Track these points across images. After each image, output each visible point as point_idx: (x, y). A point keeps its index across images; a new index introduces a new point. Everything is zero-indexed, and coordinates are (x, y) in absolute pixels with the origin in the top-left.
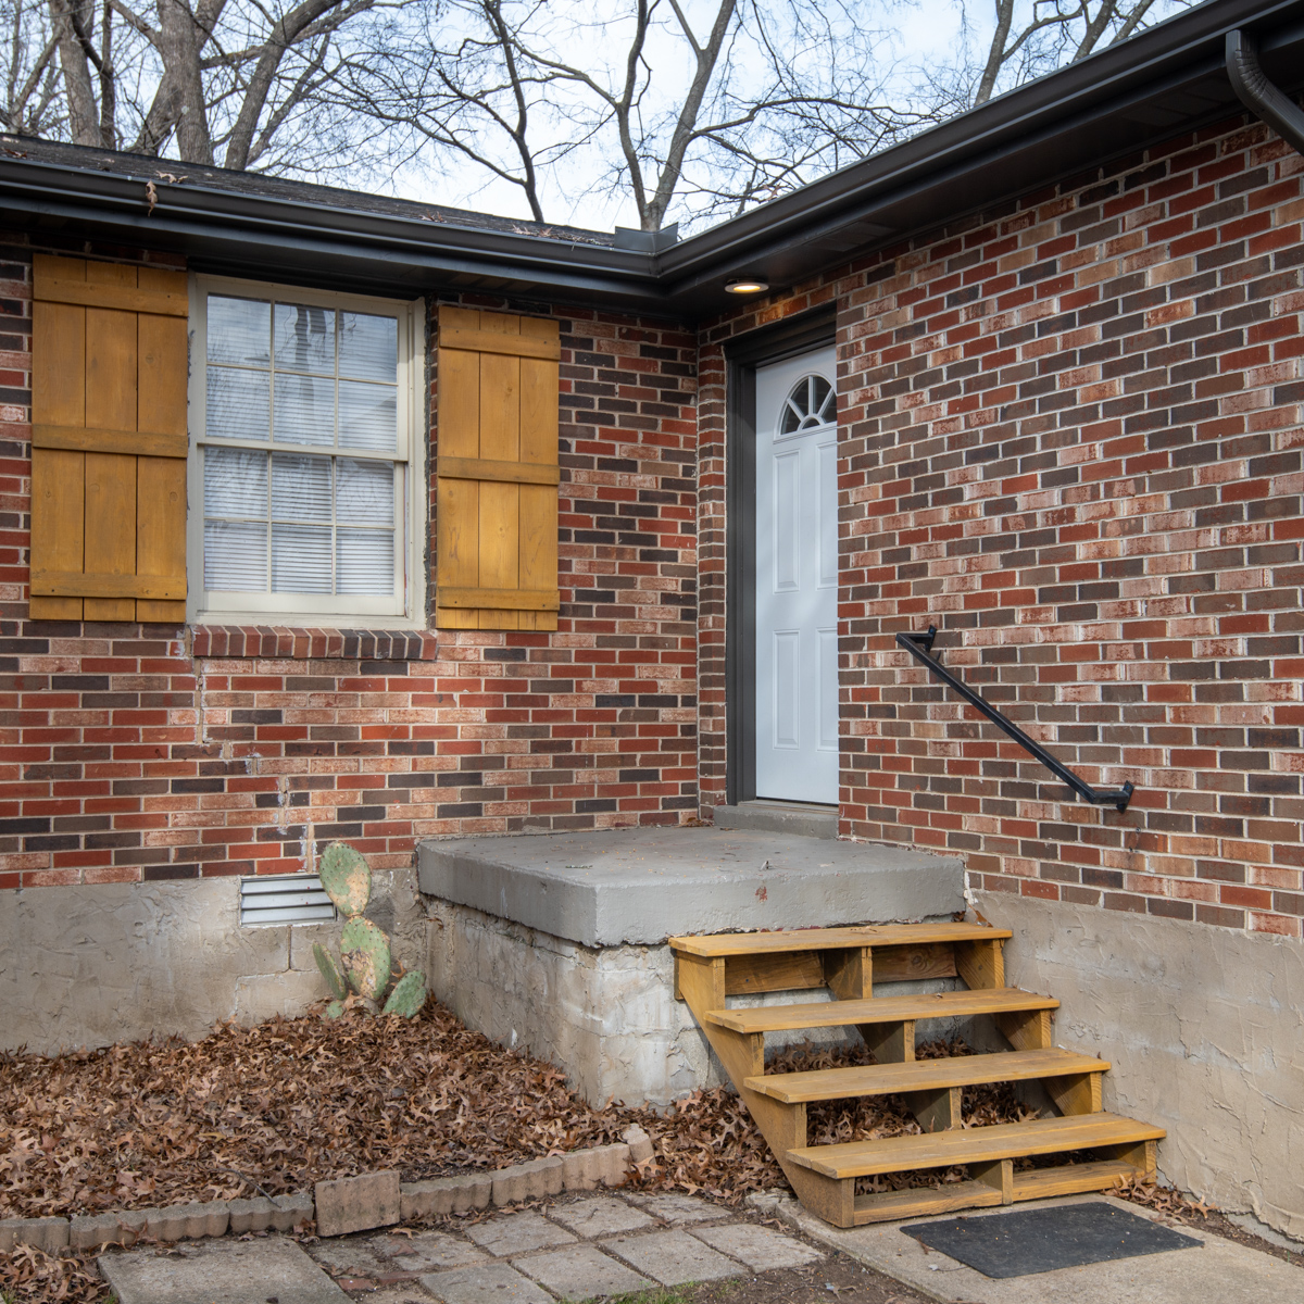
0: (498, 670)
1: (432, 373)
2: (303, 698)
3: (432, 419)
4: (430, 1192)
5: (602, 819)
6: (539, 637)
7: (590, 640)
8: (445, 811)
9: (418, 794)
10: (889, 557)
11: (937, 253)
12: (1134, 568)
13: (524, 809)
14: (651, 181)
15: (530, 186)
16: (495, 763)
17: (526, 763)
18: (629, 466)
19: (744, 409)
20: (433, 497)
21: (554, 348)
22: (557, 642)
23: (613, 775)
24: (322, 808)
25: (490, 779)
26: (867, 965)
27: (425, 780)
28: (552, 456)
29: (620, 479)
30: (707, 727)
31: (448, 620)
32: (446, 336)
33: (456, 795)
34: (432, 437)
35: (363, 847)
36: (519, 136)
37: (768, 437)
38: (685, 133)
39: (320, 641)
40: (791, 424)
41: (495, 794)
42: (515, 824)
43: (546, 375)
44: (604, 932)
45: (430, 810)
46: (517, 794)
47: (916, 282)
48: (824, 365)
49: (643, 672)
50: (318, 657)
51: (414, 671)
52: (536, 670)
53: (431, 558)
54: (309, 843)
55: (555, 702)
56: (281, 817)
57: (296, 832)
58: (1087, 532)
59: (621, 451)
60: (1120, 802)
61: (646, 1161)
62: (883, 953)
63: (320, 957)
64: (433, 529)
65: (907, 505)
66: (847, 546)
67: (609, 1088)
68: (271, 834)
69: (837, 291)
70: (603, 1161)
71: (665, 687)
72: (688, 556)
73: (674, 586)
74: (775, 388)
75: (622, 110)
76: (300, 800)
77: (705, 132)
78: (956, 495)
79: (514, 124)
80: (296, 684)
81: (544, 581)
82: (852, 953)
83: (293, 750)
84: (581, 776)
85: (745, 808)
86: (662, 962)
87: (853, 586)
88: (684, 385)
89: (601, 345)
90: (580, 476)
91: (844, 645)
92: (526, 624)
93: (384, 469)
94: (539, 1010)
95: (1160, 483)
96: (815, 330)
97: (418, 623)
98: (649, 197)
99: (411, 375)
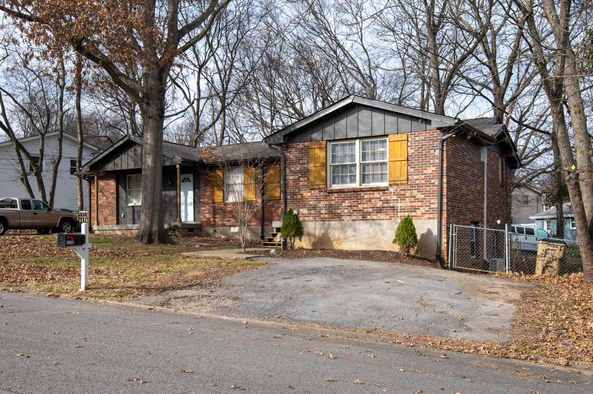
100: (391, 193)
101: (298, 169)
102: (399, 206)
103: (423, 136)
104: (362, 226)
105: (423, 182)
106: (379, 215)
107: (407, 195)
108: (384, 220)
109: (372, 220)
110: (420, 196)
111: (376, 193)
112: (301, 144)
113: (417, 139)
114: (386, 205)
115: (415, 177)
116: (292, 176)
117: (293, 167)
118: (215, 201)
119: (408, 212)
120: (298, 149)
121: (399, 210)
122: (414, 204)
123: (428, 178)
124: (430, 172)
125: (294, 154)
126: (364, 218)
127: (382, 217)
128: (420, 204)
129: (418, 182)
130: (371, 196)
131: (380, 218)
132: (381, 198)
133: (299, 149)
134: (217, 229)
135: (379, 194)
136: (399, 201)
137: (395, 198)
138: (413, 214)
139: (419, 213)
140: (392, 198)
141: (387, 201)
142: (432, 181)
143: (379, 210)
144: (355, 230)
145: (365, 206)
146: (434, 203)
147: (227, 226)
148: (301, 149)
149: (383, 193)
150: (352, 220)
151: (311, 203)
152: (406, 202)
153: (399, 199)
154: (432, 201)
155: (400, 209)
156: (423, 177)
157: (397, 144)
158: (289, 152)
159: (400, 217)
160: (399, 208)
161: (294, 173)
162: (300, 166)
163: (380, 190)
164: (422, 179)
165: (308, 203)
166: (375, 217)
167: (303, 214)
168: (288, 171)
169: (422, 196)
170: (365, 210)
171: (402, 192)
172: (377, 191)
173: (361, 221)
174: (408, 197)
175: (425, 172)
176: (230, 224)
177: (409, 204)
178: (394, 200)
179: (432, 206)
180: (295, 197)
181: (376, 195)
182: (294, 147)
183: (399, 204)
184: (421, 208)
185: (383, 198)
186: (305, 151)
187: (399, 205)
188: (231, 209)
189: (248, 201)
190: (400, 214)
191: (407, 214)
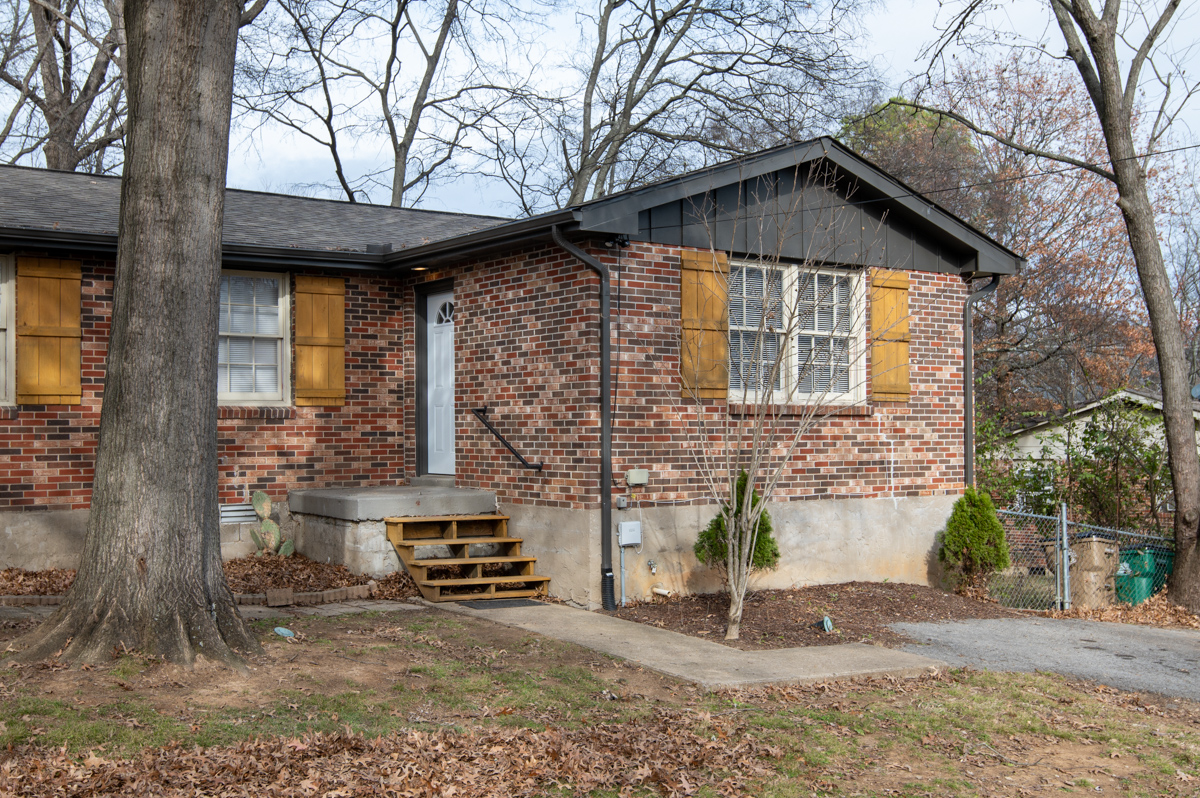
0: (321, 422)
1: (293, 303)
2: (243, 434)
3: (293, 321)
4: (303, 596)
5: (364, 483)
6: (337, 409)
7: (359, 409)
8: (299, 479)
9: (288, 472)
10: (472, 379)
11: (487, 266)
12: (542, 388)
13: (331, 478)
15: (333, 147)
16: (320, 460)
17: (332, 460)
18: (374, 337)
19: (422, 313)
20: (294, 352)
21: (343, 290)
22: (344, 410)
23: (368, 465)
24: (251, 478)
25: (317, 466)
26: (454, 527)
27: (291, 467)
28: (341, 334)
29: (370, 342)
30: (407, 445)
31: (301, 402)
32: (299, 287)
33: (304, 473)
34: (293, 329)
35: (269, 493)
36: (328, 122)
37: (432, 326)
39: (250, 412)
40: (440, 320)
41: (320, 472)
42: (328, 485)
43: (340, 301)
44: (361, 516)
45: (293, 479)
46: (329, 472)
47: (480, 275)
48: (450, 298)
49: (380, 422)
50: (249, 418)
51: (286, 423)
52: (336, 422)
53: (293, 376)
54: (246, 492)
55: (344, 435)
56: (235, 481)
57: (241, 487)
58: (530, 374)
59: (371, 331)
60: (539, 468)
61: (375, 590)
62: (460, 524)
63: (253, 534)
64: (294, 365)
65: (478, 359)
66: (458, 374)
67: (363, 569)
68: (232, 488)
69: (454, 273)
70: (360, 590)
71: (390, 428)
72: (400, 374)
73: (394, 386)
74: (435, 304)
75: (384, 94)
76: (243, 474)
77: (431, 104)
78: (492, 357)
79: (325, 115)
80: (241, 429)
81: (339, 385)
82: (450, 523)
83: (240, 455)
84: (355, 465)
85: (423, 477)
86: (382, 527)
87: (460, 389)
88: (397, 302)
89: (362, 287)
90: (353, 342)
91: (457, 412)
92: (332, 403)
93: (274, 341)
94: (338, 547)
95: (551, 359)
96: (446, 286)
97: (288, 403)
98: (400, 141)
99: (284, 303)
100: (876, 424)
101: (646, 329)
102: (892, 460)
103: (935, 284)
104: (823, 516)
105: (936, 400)
106: (851, 482)
107: (908, 431)
108: (861, 497)
109: (838, 497)
110: (931, 436)
111: (845, 422)
112: (654, 248)
113: (924, 289)
114: (865, 457)
115: (922, 387)
116: (627, 350)
117: (630, 321)
119: (909, 475)
120: (645, 264)
121: (892, 472)
122: (920, 456)
123: (944, 394)
124: (948, 377)
125: (632, 277)
126: (822, 494)
127: (858, 491)
128: (930, 455)
129: (926, 400)
130: (836, 431)
131: (853, 493)
132: (855, 438)
133: (650, 264)
135: (853, 425)
136: (892, 447)
137: (883, 437)
138: (919, 481)
139: (928, 478)
140: (878, 437)
141: (870, 446)
142: (952, 400)
143: (858, 469)
144: (804, 526)
145: (822, 458)
146: (954, 455)
148: (657, 264)
149: (860, 424)
150: (792, 499)
151: (685, 444)
152: (905, 451)
153: (892, 441)
154: (952, 449)
155: (895, 469)
156: (935, 387)
157: (890, 295)
158: (620, 269)
159: (896, 488)
160: (892, 465)
161: (637, 341)
162: (652, 320)
163: (855, 416)
164: (935, 394)
165: (677, 446)
166: (843, 490)
167: (664, 481)
168: (614, 334)
169: (936, 435)
170: (822, 470)
171: (898, 424)
172: (847, 416)
173: (811, 503)
174: (908, 437)
175: (939, 375)
177: (912, 456)
178: (882, 444)
179: (953, 461)
180: (637, 423)
181: (849, 426)
182: (634, 255)
183: (892, 454)
184: (933, 466)
185: (860, 438)
186: (669, 273)
187: (892, 457)
189: (40, 407)
190: (894, 482)
191: (907, 481)
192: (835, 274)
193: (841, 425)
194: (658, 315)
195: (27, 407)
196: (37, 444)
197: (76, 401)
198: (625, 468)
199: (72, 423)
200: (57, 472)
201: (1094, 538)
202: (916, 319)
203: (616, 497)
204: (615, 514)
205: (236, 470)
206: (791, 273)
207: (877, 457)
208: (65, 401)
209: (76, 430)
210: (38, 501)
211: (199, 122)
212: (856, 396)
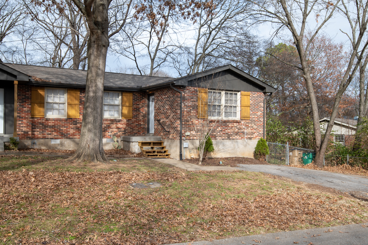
0: (128, 122)
1: (122, 98)
2: (111, 124)
3: (122, 101)
4: (121, 156)
5: (136, 135)
6: (131, 119)
7: (135, 120)
8: (123, 134)
10: (158, 114)
11: (161, 91)
12: (169, 116)
13: (129, 134)
14: (152, 56)
15: (136, 61)
16: (127, 130)
17: (130, 130)
18: (139, 105)
19: (149, 100)
20: (122, 108)
21: (132, 95)
22: (132, 120)
23: (137, 131)
24: (113, 133)
25: (126, 131)
26: (152, 143)
27: (121, 131)
28: (132, 104)
29: (138, 106)
30: (145, 127)
31: (123, 118)
32: (123, 95)
33: (123, 132)
34: (122, 103)
35: (116, 136)
36: (134, 55)
37: (151, 103)
38: (157, 50)
39: (113, 120)
40: (152, 101)
41: (127, 132)
42: (129, 135)
43: (131, 97)
44: (133, 141)
45: (121, 134)
46: (129, 132)
47: (159, 93)
48: (153, 97)
49: (140, 122)
51: (120, 122)
52: (130, 122)
53: (122, 113)
54: (112, 136)
55: (132, 125)
57: (111, 135)
58: (167, 113)
59: (138, 103)
60: (169, 132)
61: (135, 155)
62: (153, 143)
63: (113, 145)
64: (122, 110)
65: (159, 110)
66: (155, 113)
67: (133, 151)
68: (109, 135)
69: (154, 92)
70: (133, 155)
71: (142, 124)
72: (144, 112)
73: (143, 115)
74: (151, 98)
75: (148, 47)
76: (111, 133)
77: (159, 49)
78: (161, 109)
79: (134, 54)
81: (131, 115)
82: (151, 143)
83: (111, 129)
84: (134, 131)
85: (148, 134)
86: (137, 143)
87: (155, 116)
88: (144, 98)
89: (136, 94)
90: (134, 106)
91: (155, 120)
92: (130, 118)
93: (118, 105)
94: (129, 147)
95: (171, 110)
96: (153, 94)
97: (121, 118)
98: (152, 58)
99: (120, 97)
100: (242, 124)
101: (190, 104)
103: (257, 95)
104: (228, 143)
105: (256, 119)
106: (236, 136)
107: (249, 126)
109: (233, 139)
110: (255, 127)
111: (235, 123)
112: (192, 88)
113: (254, 96)
114: (239, 131)
115: (253, 116)
116: (186, 108)
118: (35, 116)
120: (190, 91)
122: (252, 131)
123: (259, 118)
124: (259, 114)
125: (187, 94)
126: (229, 138)
127: (237, 138)
128: (255, 131)
129: (254, 119)
130: (232, 125)
134: (36, 141)
136: (246, 129)
137: (244, 127)
138: (252, 136)
139: (254, 136)
140: (242, 127)
141: (240, 129)
142: (260, 119)
143: (237, 134)
144: (224, 145)
145: (229, 131)
146: (261, 131)
147: (48, 138)
148: (192, 91)
149: (238, 124)
150: (222, 139)
151: (198, 127)
154: (260, 130)
155: (246, 134)
156: (256, 116)
157: (245, 97)
158: (184, 92)
159: (247, 138)
161: (188, 107)
162: (191, 102)
163: (237, 122)
164: (256, 118)
165: (196, 128)
166: (234, 138)
167: (193, 135)
168: (183, 105)
169: (256, 127)
170: (229, 133)
171: (247, 124)
172: (235, 122)
173: (226, 140)
175: (257, 114)
176: (52, 137)
177: (250, 131)
179: (260, 132)
180: (188, 123)
181: (235, 124)
182: (188, 89)
184: (255, 133)
185: (238, 127)
186: (195, 93)
187: (246, 131)
188: (53, 124)
189: (72, 118)
190: (246, 136)
191: (249, 136)
192: (233, 93)
193: (234, 124)
194: (193, 101)
195: (69, 118)
196: (71, 126)
197: (79, 117)
198: (185, 132)
199: (78, 122)
200: (75, 131)
201: (296, 150)
202: (252, 102)
203: (183, 138)
204: (183, 141)
205: (110, 132)
206: (223, 93)
207: (242, 131)
208: (77, 117)
209: (79, 123)
210: (71, 137)
211: (100, 69)
212: (238, 118)
